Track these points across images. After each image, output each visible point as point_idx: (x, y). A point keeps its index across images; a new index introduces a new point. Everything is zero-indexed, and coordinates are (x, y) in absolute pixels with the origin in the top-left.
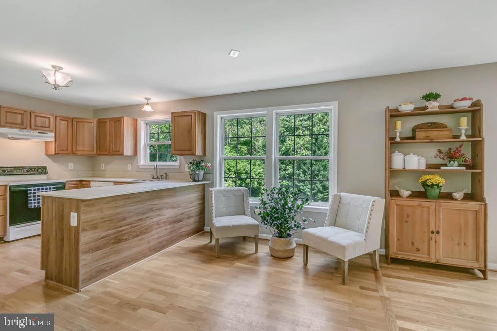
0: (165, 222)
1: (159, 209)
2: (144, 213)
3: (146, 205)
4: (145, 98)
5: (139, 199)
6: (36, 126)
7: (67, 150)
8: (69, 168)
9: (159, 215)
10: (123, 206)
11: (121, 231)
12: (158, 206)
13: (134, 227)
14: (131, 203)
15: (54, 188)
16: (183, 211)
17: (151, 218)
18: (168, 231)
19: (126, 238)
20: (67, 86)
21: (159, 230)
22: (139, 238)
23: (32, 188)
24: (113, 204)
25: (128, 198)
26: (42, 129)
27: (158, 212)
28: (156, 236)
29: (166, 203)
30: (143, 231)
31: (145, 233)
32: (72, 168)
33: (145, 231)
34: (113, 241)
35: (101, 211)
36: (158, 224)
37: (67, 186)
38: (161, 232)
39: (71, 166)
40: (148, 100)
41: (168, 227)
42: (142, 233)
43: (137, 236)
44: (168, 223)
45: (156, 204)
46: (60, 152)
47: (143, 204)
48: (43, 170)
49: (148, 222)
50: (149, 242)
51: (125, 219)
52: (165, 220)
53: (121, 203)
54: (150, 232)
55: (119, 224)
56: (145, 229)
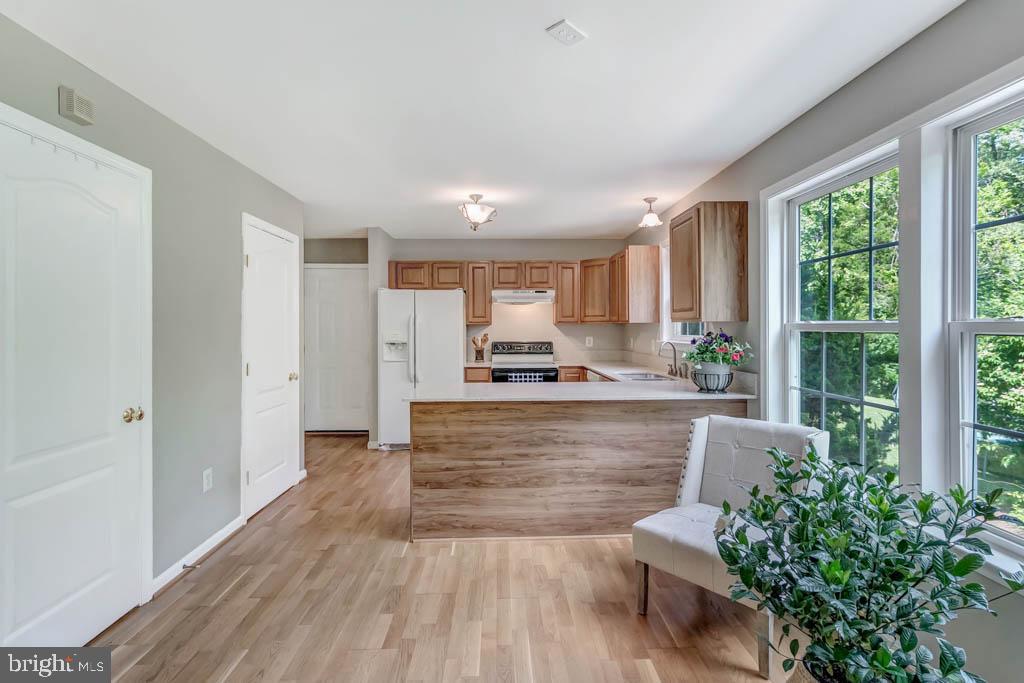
0: (592, 475)
1: (574, 443)
2: (531, 445)
3: (541, 428)
4: (645, 200)
5: (519, 414)
6: (531, 283)
7: (573, 316)
8: (587, 345)
9: (574, 456)
10: (486, 423)
11: (479, 467)
12: (571, 437)
13: (510, 466)
14: (502, 420)
15: (540, 377)
16: (651, 461)
17: (551, 457)
18: (600, 497)
19: (491, 481)
20: (489, 221)
21: (572, 488)
22: (523, 490)
23: (514, 374)
24: (465, 416)
25: (497, 409)
26: (539, 287)
27: (570, 450)
28: (566, 499)
29: (596, 433)
30: (530, 479)
31: (537, 485)
32: (591, 345)
33: (536, 480)
34: (466, 480)
35: (444, 423)
36: (570, 474)
37: (562, 375)
38: (579, 494)
39: (590, 341)
40: (650, 202)
41: (601, 488)
42: (525, 483)
43: (517, 485)
44: (601, 479)
45: (566, 432)
46: (563, 320)
47: (532, 426)
48: (546, 348)
49: (544, 464)
50: (546, 507)
51: (488, 448)
52: (592, 470)
53: (483, 416)
54: (550, 486)
55: (478, 454)
56: (537, 477)
